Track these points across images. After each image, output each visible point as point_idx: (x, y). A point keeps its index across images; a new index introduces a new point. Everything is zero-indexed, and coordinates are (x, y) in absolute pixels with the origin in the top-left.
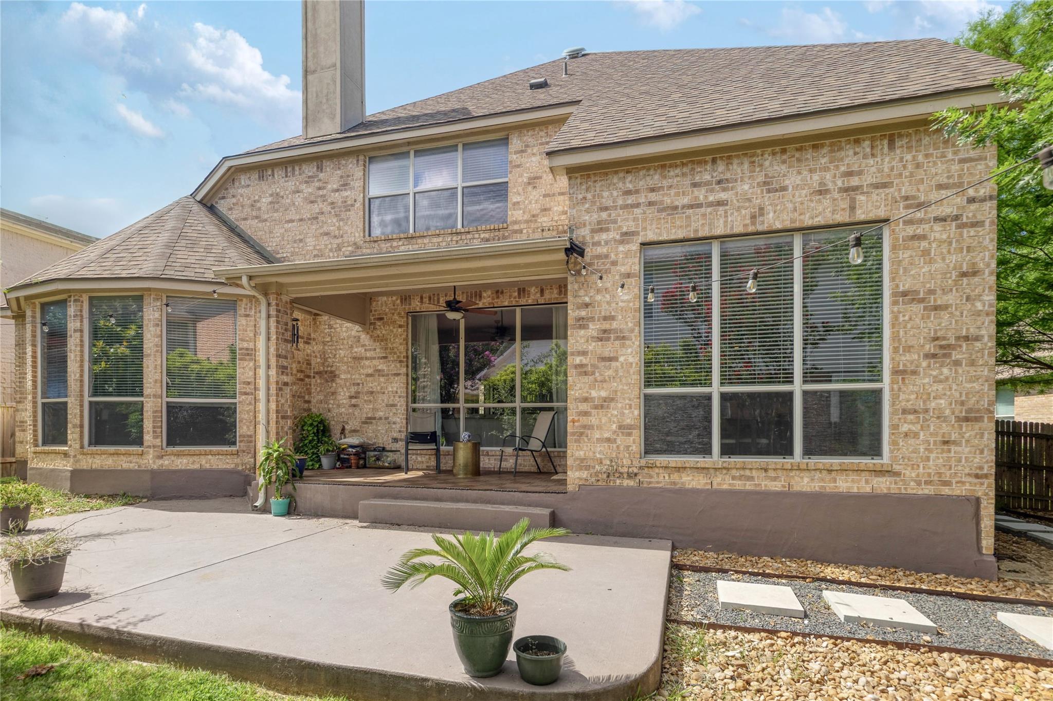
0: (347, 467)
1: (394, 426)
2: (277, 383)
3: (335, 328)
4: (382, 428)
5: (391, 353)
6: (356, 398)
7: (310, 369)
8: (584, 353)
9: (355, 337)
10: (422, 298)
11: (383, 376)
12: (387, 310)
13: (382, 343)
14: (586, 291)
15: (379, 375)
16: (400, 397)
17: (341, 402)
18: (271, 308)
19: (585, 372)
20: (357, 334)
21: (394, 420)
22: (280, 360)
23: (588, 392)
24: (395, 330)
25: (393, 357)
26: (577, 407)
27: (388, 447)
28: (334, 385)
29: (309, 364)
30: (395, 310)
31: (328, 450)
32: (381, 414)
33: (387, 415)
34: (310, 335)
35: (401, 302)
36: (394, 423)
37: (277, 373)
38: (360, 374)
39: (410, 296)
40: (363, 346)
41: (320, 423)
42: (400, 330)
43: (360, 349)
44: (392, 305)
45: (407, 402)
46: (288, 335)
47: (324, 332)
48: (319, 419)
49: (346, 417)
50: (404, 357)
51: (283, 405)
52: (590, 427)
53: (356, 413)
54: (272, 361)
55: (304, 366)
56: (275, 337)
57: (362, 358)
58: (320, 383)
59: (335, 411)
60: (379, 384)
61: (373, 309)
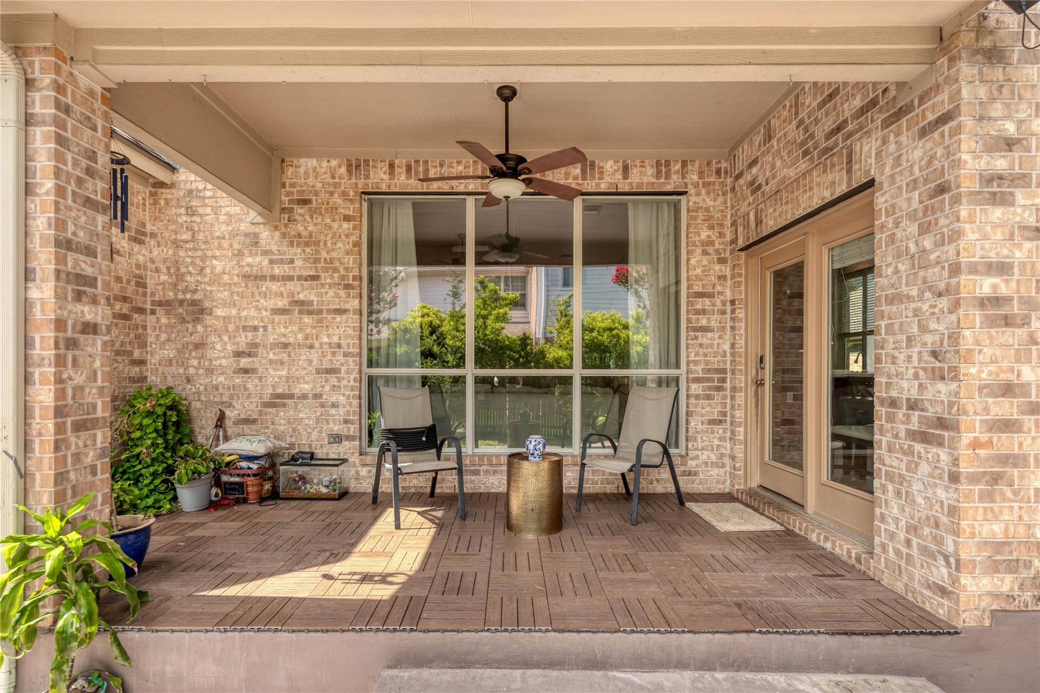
0: (238, 502)
1: (333, 411)
2: (60, 324)
3: (201, 216)
4: (306, 414)
5: (326, 270)
6: (249, 355)
7: (145, 295)
8: (1002, 268)
9: (246, 235)
10: (392, 166)
11: (310, 313)
12: (319, 185)
13: (308, 250)
14: (1008, 106)
15: (301, 312)
16: (346, 355)
17: (217, 363)
18: (37, 96)
19: (1006, 317)
20: (252, 229)
21: (334, 399)
22: (71, 257)
23: (1012, 370)
24: (335, 225)
25: (332, 277)
26: (986, 410)
27: (320, 453)
28: (200, 328)
29: (141, 284)
30: (337, 185)
31: (198, 473)
32: (306, 387)
33: (319, 390)
34: (144, 225)
35: (349, 171)
36: (334, 405)
37: (60, 297)
38: (258, 309)
39: (367, 162)
40: (265, 253)
41: (171, 408)
42: (345, 225)
43: (258, 259)
44: (328, 176)
45: (361, 365)
46: (99, 189)
47: (175, 222)
48: (168, 401)
49: (227, 393)
50: (354, 278)
51: (79, 389)
52: (1017, 460)
53: (250, 386)
54: (43, 257)
55: (131, 288)
56: (50, 184)
57: (263, 278)
58: (170, 326)
59: (202, 382)
60: (300, 330)
61: (288, 182)
